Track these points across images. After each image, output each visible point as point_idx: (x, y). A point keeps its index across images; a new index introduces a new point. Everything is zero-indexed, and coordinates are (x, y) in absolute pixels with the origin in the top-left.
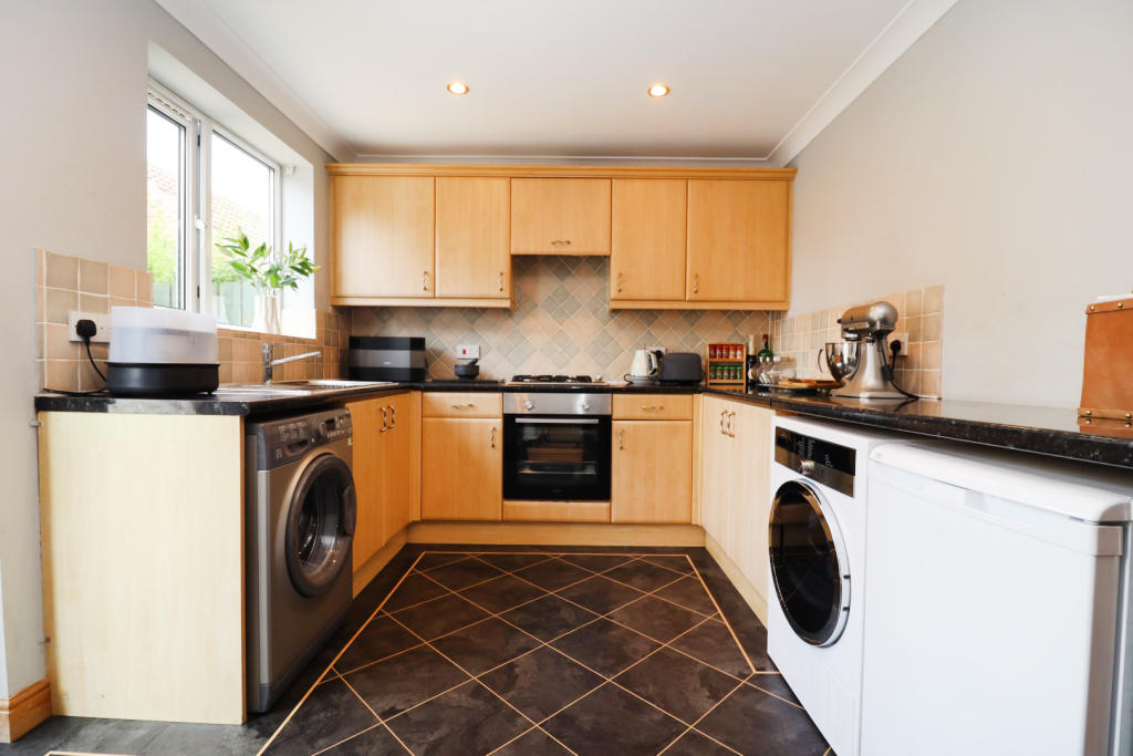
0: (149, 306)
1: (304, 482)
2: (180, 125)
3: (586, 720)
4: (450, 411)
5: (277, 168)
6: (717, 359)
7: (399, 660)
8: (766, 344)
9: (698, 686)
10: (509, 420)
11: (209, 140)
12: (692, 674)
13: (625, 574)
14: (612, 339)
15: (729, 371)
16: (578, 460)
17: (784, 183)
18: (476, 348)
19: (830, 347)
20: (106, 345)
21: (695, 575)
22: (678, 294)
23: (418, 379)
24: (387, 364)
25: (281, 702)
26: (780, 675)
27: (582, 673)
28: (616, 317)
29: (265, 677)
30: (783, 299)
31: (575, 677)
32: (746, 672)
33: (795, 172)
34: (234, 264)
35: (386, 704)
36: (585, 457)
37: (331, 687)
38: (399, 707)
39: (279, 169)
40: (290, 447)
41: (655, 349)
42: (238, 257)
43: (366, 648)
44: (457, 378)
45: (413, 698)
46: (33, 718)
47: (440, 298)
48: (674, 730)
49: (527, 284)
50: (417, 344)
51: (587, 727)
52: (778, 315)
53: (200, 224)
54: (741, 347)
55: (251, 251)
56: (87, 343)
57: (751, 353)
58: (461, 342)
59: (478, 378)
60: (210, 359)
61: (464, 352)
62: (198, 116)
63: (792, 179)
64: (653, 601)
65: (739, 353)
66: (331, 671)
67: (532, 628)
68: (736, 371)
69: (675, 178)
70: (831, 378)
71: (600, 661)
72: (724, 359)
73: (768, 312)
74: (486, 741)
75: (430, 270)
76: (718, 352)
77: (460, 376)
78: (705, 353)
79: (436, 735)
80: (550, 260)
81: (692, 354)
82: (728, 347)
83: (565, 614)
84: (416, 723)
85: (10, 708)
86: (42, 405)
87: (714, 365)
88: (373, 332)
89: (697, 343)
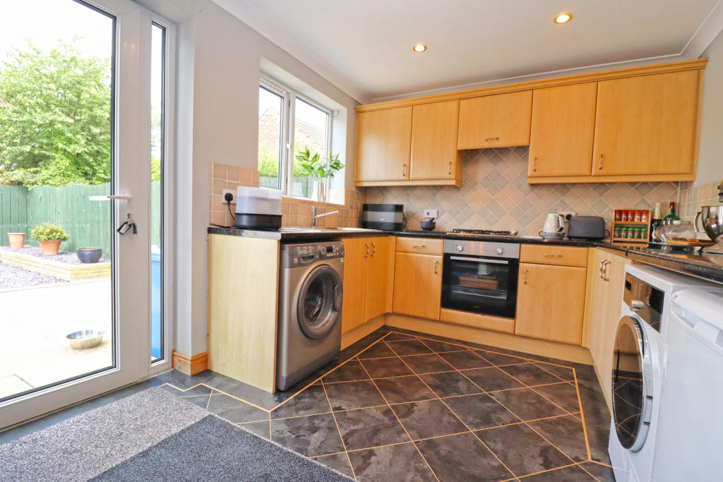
0: (258, 187)
1: (310, 276)
2: (281, 97)
3: (444, 450)
4: (411, 249)
5: (330, 112)
6: (623, 222)
7: (354, 384)
8: (673, 211)
9: (536, 455)
10: (447, 256)
11: (294, 103)
12: (535, 446)
13: (515, 371)
14: (532, 206)
15: (633, 232)
16: (494, 287)
17: (694, 73)
18: (435, 211)
19: (706, 210)
20: (235, 204)
21: (574, 383)
22: (585, 171)
23: (397, 229)
24: (382, 220)
25: (291, 389)
26: (612, 469)
27: (455, 421)
28: (536, 190)
29: (284, 373)
30: (689, 172)
31: (449, 423)
32: (582, 458)
33: (706, 61)
34: (304, 165)
35: (337, 404)
36: (500, 286)
37: (317, 388)
38: (343, 408)
39: (331, 113)
40: (304, 258)
41: (565, 214)
42: (305, 162)
43: (341, 374)
44: (422, 230)
45: (352, 405)
46: (200, 369)
47: (413, 180)
48: (503, 475)
49: (470, 170)
50: (399, 208)
51: (443, 453)
52: (686, 185)
53: (288, 146)
54: (647, 212)
55: (310, 159)
56: (229, 204)
57: (657, 217)
58: (427, 208)
59: (436, 230)
60: (278, 213)
61: (428, 214)
62: (289, 91)
63: (704, 67)
64: (529, 393)
65: (644, 217)
66: (320, 380)
67: (435, 388)
68: (640, 232)
69: (587, 82)
70: (707, 238)
71: (471, 419)
72: (629, 222)
73: (677, 183)
74: (380, 440)
75: (407, 163)
76: (624, 216)
77: (423, 228)
78: (609, 216)
79: (356, 427)
80: (487, 151)
81: (600, 218)
82: (633, 213)
83: (461, 385)
84: (349, 418)
85: (192, 361)
86: (210, 231)
87: (618, 227)
88: (377, 201)
89: (604, 209)
